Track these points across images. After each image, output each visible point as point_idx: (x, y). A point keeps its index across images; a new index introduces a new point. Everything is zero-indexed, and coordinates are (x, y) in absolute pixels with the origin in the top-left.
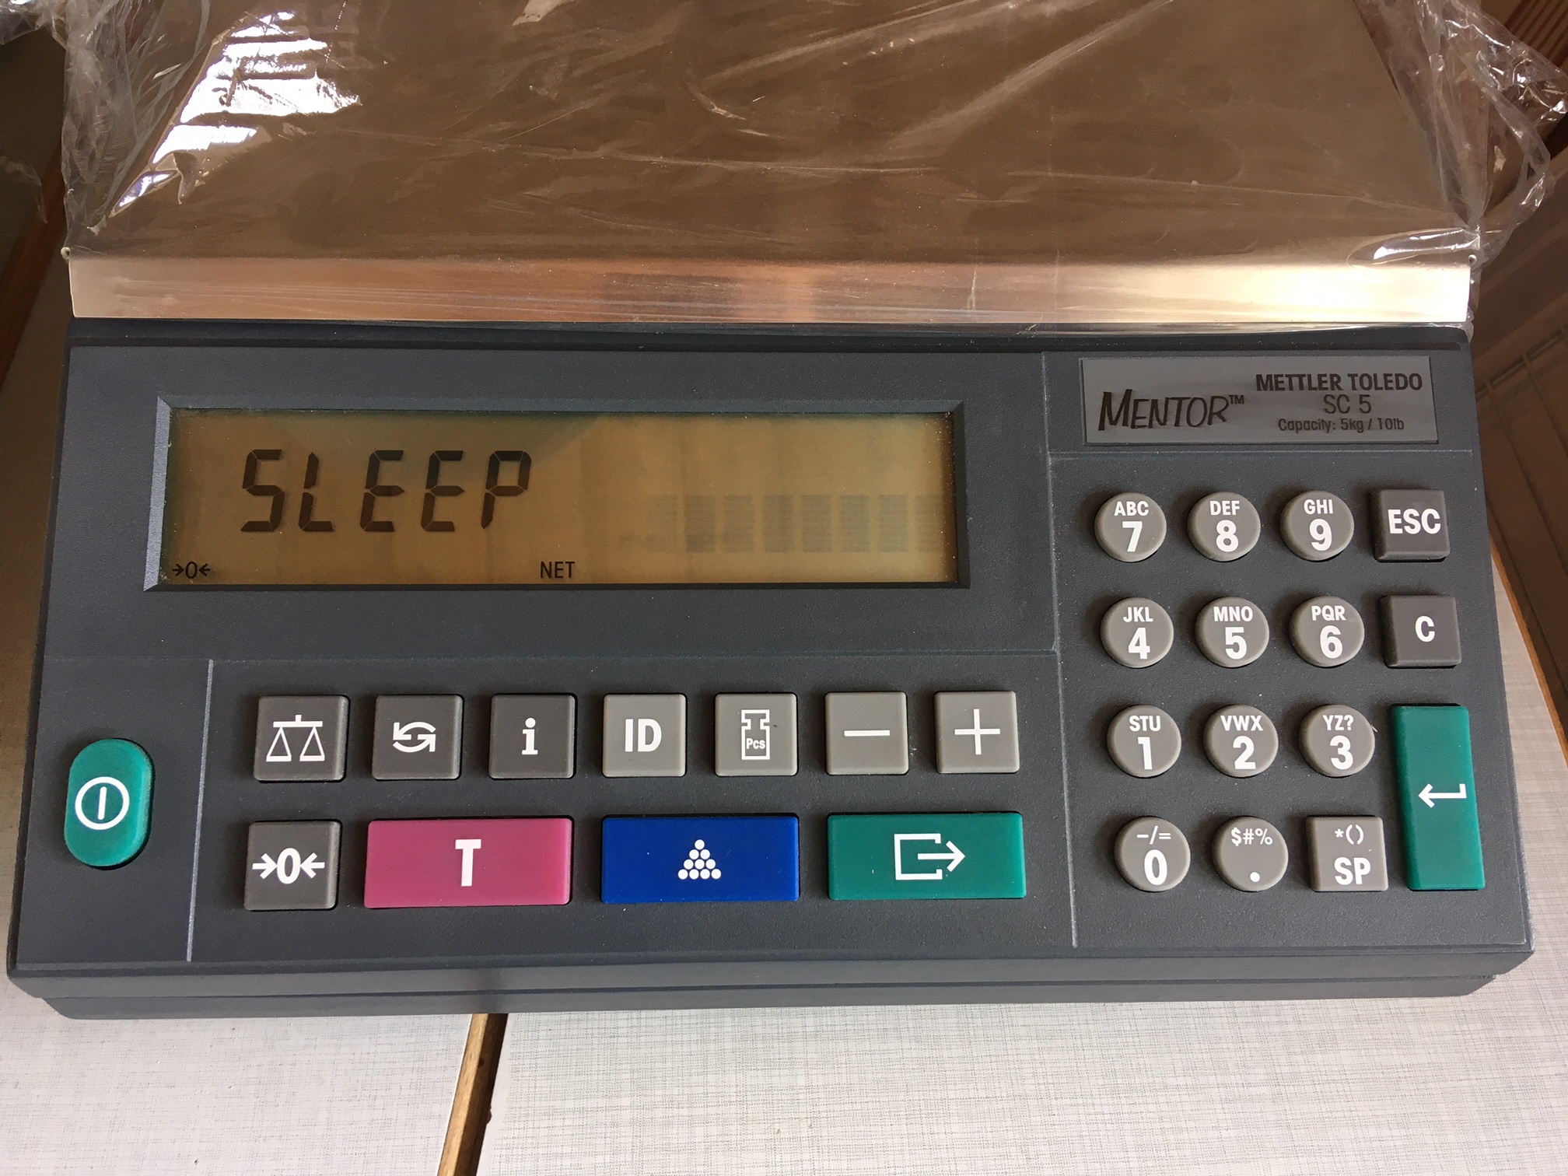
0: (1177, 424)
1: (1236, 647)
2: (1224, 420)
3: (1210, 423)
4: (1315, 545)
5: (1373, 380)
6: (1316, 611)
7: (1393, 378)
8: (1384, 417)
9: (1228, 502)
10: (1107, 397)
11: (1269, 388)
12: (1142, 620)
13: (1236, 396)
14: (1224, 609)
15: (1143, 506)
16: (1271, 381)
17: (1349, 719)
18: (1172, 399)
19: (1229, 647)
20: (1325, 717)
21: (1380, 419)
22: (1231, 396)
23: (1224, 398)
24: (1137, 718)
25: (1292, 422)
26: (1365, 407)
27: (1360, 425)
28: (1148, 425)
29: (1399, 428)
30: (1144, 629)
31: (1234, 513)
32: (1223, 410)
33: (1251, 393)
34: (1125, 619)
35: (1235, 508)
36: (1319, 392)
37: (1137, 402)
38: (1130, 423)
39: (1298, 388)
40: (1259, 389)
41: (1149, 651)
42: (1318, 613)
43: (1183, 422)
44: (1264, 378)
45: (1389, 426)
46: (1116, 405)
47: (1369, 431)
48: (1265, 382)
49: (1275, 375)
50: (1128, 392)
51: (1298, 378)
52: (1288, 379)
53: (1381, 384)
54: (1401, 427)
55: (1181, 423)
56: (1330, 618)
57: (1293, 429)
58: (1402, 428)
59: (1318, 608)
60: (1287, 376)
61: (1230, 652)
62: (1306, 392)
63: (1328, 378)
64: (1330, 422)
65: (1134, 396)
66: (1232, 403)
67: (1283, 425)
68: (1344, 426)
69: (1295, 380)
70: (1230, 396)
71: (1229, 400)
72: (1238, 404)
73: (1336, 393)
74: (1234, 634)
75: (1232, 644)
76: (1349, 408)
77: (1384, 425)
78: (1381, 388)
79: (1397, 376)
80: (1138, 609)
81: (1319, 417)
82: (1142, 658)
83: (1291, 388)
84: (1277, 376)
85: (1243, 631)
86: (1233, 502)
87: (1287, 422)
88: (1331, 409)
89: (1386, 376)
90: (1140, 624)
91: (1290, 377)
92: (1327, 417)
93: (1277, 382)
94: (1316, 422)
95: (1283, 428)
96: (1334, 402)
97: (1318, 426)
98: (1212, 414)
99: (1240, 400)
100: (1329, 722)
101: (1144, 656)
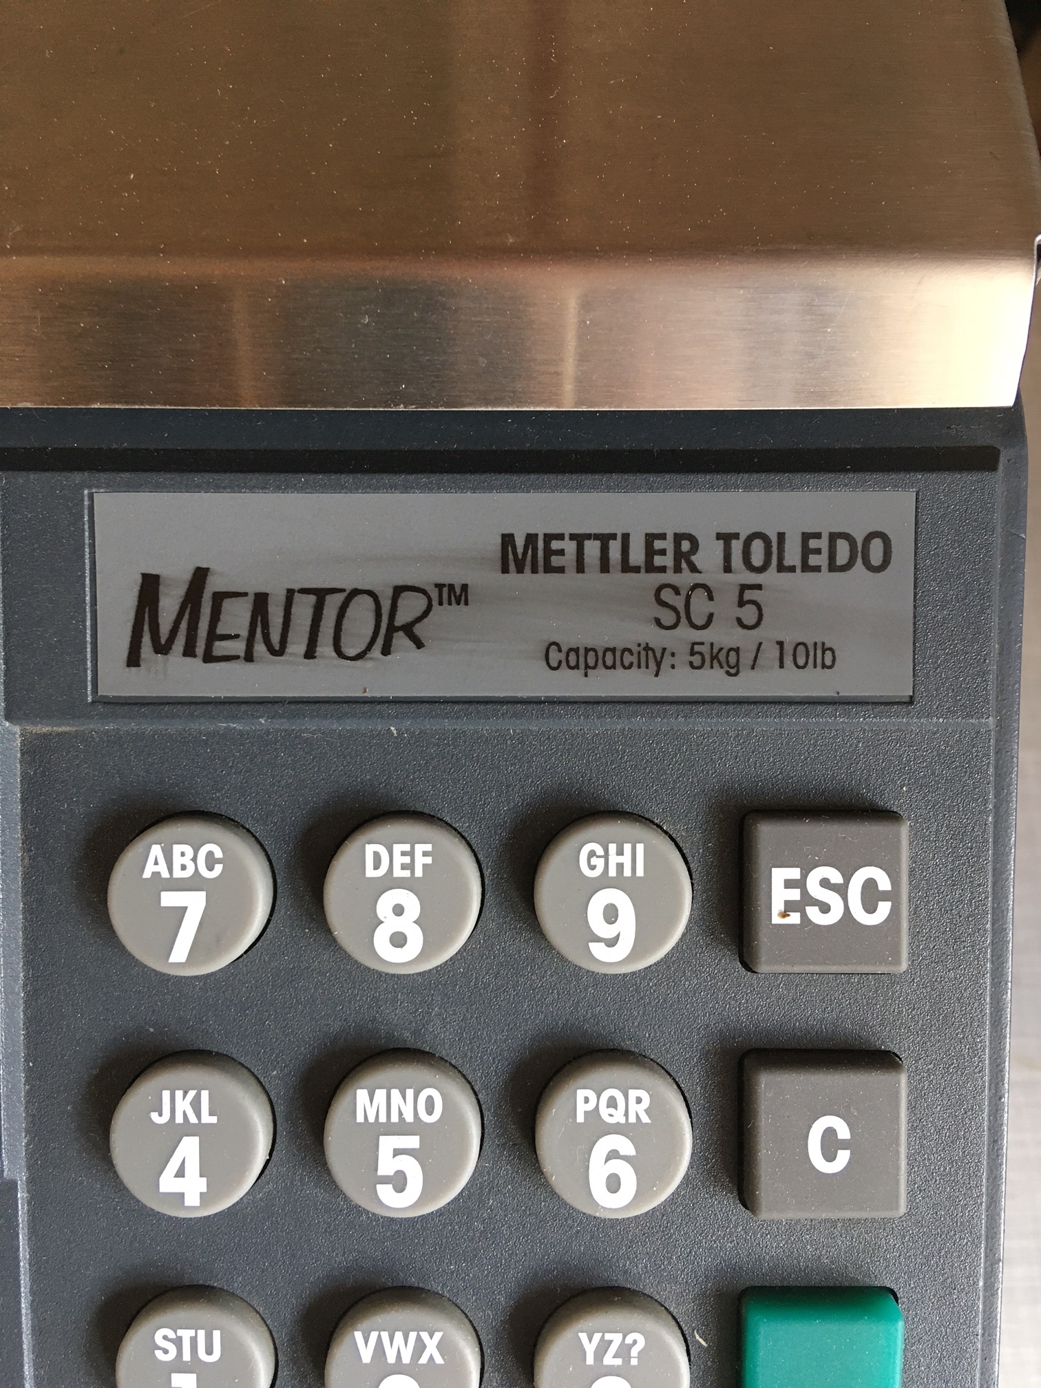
0: (310, 654)
1: (399, 1181)
2: (419, 644)
3: (386, 651)
4: (597, 950)
5: (775, 549)
6: (587, 1100)
7: (823, 543)
8: (790, 639)
9: (407, 847)
10: (150, 586)
11: (528, 568)
12: (193, 1119)
13: (451, 587)
14: (380, 1094)
15: (210, 854)
16: (535, 550)
17: (635, 1342)
18: (304, 591)
19: (385, 1180)
20: (583, 1337)
21: (781, 644)
22: (440, 586)
23: (424, 592)
24: (171, 1334)
25: (576, 650)
26: (749, 614)
27: (733, 660)
28: (242, 654)
29: (824, 666)
30: (196, 1140)
31: (419, 873)
32: (419, 619)
33: (485, 578)
34: (154, 1116)
35: (420, 861)
36: (643, 576)
37: (219, 598)
38: (200, 648)
39: (598, 568)
40: (505, 570)
41: (205, 1190)
42: (591, 1106)
43: (325, 648)
44: (520, 542)
45: (801, 662)
46: (169, 605)
47: (752, 673)
48: (520, 550)
49: (545, 535)
50: (201, 575)
51: (598, 543)
52: (574, 544)
53: (793, 556)
54: (828, 662)
55: (320, 650)
56: (618, 1117)
57: (577, 667)
58: (830, 667)
59: (591, 1094)
60: (573, 537)
61: (386, 1193)
62: (616, 576)
63: (668, 545)
64: (664, 649)
65: (214, 584)
66: (441, 603)
67: (555, 657)
68: (697, 660)
69: (592, 549)
70: (437, 585)
71: (434, 595)
72: (454, 606)
73: (686, 579)
74: (397, 1152)
75: (392, 1173)
76: (711, 616)
77: (788, 661)
78: (792, 569)
79: (833, 537)
80: (185, 1093)
81: (643, 639)
82: (188, 1203)
83: (580, 568)
84: (549, 538)
85: (417, 1145)
86: (417, 846)
87: (564, 649)
88: (668, 617)
89: (806, 537)
90: (188, 1129)
91: (579, 539)
92: (658, 638)
93: (549, 552)
94: (630, 651)
95: (554, 664)
96: (679, 602)
97: (634, 659)
98: (392, 629)
99: (457, 595)
100: (590, 1348)
101: (192, 1200)
